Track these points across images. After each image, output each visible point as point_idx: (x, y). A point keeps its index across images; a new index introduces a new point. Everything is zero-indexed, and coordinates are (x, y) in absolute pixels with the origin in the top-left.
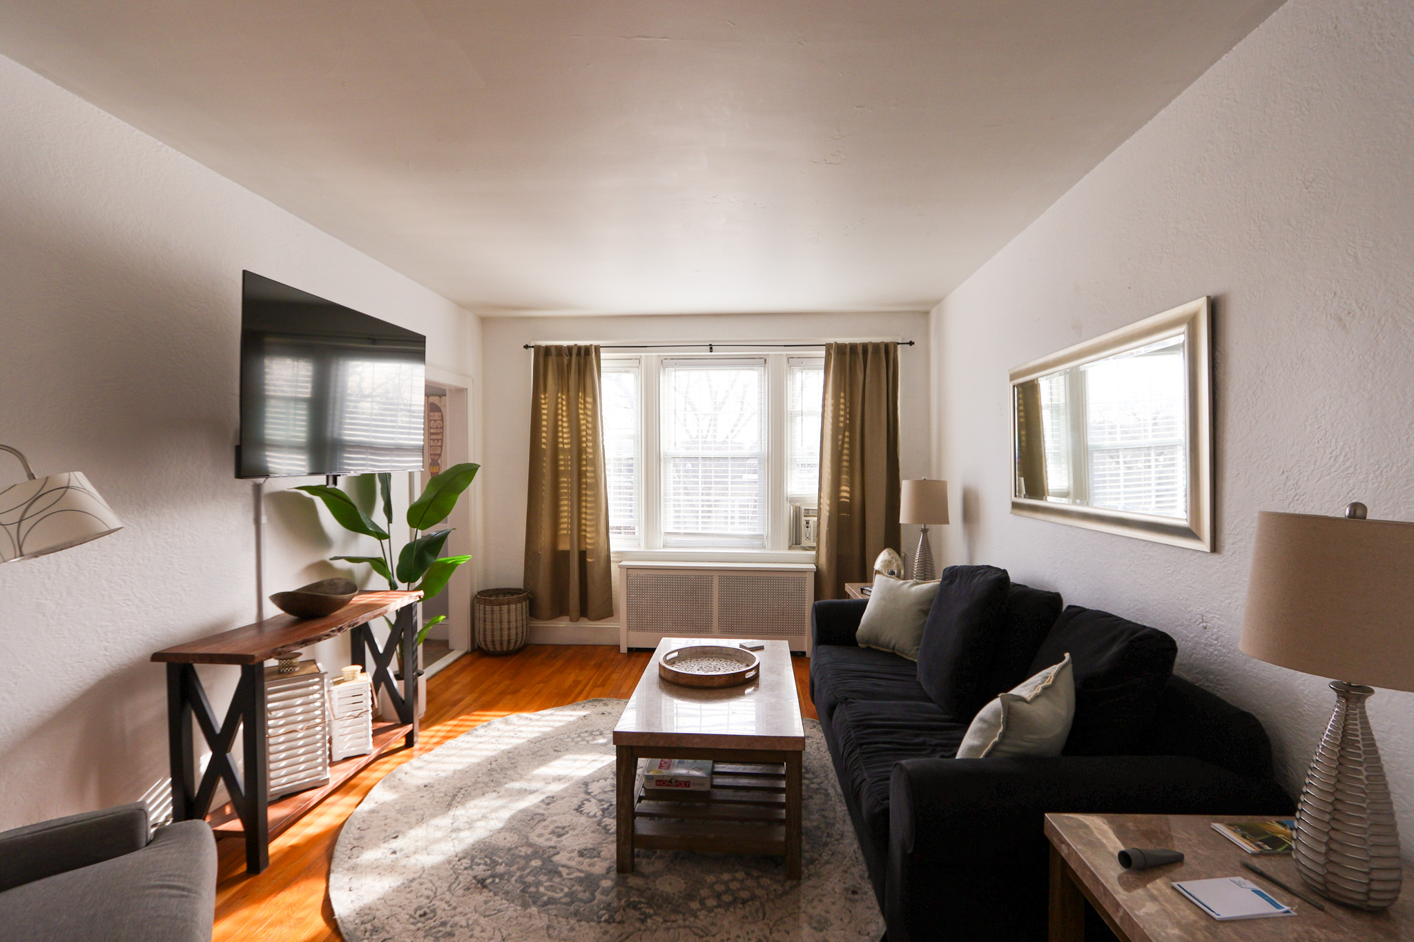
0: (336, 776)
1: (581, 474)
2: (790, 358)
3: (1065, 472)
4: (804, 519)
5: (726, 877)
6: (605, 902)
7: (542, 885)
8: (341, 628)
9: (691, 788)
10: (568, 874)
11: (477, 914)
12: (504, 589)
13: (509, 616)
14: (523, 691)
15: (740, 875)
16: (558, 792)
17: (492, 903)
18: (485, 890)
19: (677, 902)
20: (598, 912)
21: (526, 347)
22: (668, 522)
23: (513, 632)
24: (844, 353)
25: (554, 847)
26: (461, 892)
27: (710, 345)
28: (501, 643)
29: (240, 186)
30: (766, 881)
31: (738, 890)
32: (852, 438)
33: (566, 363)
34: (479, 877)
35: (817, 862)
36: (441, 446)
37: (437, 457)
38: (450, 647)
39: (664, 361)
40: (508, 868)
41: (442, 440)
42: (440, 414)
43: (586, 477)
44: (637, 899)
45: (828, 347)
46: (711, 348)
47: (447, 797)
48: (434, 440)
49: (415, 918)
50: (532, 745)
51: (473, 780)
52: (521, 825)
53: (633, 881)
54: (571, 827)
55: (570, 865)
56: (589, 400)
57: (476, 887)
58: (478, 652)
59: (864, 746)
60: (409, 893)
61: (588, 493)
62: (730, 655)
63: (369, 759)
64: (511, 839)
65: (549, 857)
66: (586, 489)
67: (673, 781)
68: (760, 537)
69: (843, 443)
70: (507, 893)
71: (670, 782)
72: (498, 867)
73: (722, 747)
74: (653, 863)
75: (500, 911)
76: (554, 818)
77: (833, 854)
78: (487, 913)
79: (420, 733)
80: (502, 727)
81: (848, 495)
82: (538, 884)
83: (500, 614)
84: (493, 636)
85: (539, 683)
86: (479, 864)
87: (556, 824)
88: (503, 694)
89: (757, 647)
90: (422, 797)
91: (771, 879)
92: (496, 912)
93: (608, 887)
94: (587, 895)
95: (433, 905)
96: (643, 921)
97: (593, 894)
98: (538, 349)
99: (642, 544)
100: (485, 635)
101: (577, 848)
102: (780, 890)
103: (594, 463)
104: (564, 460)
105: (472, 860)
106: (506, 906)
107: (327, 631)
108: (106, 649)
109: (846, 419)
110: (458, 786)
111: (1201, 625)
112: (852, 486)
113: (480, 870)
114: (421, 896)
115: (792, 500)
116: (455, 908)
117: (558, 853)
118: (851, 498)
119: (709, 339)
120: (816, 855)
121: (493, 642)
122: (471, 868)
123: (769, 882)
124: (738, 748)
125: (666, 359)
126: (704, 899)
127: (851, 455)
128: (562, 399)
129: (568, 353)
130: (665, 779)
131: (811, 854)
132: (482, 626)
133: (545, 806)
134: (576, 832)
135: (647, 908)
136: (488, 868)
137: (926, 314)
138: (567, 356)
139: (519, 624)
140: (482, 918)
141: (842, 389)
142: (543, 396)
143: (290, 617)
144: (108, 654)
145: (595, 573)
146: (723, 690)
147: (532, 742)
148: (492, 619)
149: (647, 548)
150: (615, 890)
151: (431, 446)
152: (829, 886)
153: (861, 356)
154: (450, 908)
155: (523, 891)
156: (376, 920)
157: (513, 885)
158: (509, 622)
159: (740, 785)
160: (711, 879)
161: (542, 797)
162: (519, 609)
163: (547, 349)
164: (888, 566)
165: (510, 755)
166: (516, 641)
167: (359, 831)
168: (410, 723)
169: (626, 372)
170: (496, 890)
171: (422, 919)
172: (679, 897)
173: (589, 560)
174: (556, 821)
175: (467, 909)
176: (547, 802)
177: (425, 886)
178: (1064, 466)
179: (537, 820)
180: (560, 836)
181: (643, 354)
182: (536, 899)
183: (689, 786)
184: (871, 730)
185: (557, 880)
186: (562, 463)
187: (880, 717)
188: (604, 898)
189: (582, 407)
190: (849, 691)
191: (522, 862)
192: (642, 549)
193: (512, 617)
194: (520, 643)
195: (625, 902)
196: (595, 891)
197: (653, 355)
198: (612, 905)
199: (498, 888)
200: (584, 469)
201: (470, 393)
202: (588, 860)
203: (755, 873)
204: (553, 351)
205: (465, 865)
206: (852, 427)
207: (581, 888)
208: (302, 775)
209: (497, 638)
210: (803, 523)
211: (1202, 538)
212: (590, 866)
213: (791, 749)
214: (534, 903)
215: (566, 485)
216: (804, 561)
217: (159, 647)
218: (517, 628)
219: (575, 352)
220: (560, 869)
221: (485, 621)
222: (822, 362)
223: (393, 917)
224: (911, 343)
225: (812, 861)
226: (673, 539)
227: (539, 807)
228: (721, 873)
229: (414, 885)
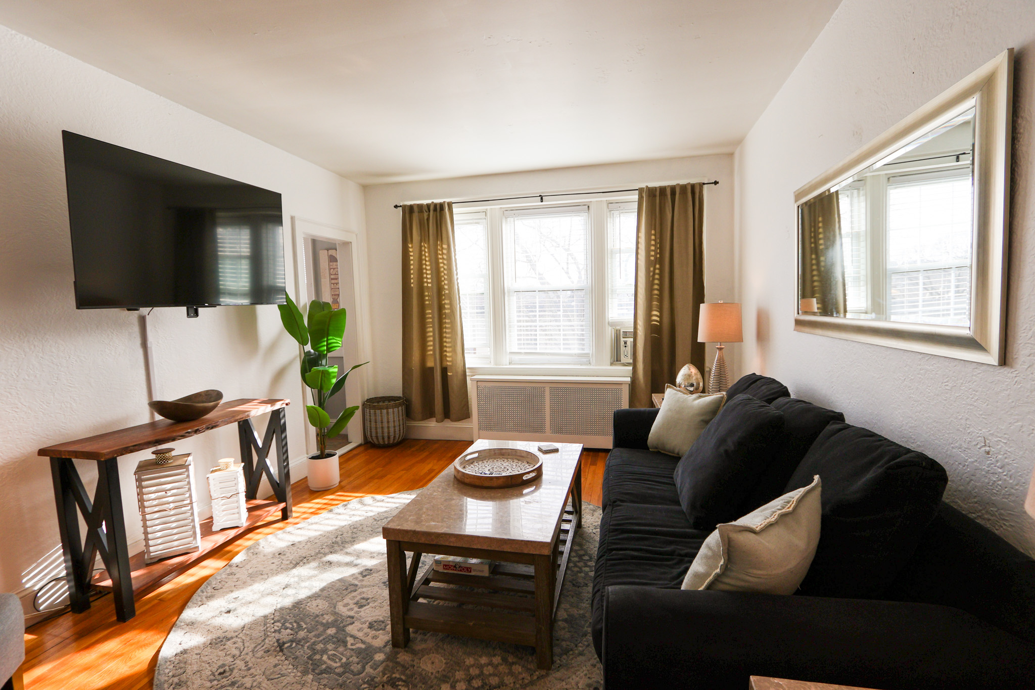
0: (205, 545)
1: (441, 307)
2: (611, 203)
3: (863, 294)
4: (622, 340)
5: (484, 660)
6: (370, 677)
7: (327, 654)
8: (198, 430)
9: (473, 573)
10: (352, 645)
11: (264, 677)
12: (389, 397)
13: (388, 418)
14: (389, 476)
15: (497, 660)
16: (374, 565)
17: (280, 666)
18: (281, 654)
19: (432, 682)
20: (361, 686)
21: (396, 207)
22: (513, 343)
23: (392, 430)
24: (655, 196)
25: (352, 617)
26: (260, 654)
27: (540, 196)
28: (383, 438)
30: (517, 668)
31: (490, 675)
32: (661, 269)
33: (426, 217)
34: (281, 641)
35: (571, 653)
36: (338, 288)
37: (336, 297)
38: (349, 441)
39: (505, 212)
40: (308, 634)
41: (338, 283)
43: (445, 309)
44: (397, 676)
45: (641, 191)
46: (542, 199)
47: (291, 564)
48: (334, 284)
49: (214, 676)
50: (375, 522)
51: (317, 551)
52: (336, 594)
53: (404, 657)
54: (373, 599)
55: (357, 636)
56: (445, 246)
57: (275, 651)
58: (369, 445)
59: (614, 552)
60: (222, 651)
61: (447, 321)
62: (523, 457)
63: (238, 531)
64: (321, 605)
65: (344, 626)
66: (445, 318)
67: (457, 566)
68: (586, 355)
69: (654, 274)
70: (296, 658)
71: (455, 567)
72: (300, 632)
73: (475, 547)
74: (426, 641)
75: (283, 675)
76: (364, 590)
78: (271, 677)
79: (294, 509)
80: (359, 506)
81: (658, 319)
82: (324, 651)
84: (377, 433)
85: (403, 470)
86: (286, 628)
87: (363, 596)
88: (372, 479)
89: (552, 450)
90: (273, 563)
91: (523, 666)
92: (279, 676)
93: (379, 661)
94: (359, 666)
95: (234, 664)
97: (364, 668)
98: (404, 207)
99: (493, 363)
100: (371, 432)
101: (370, 619)
102: (528, 679)
103: (450, 297)
104: (428, 296)
105: (283, 624)
106: (290, 671)
107: (183, 433)
109: (656, 253)
110: (304, 555)
111: (983, 449)
112: (661, 309)
113: (285, 635)
114: (229, 655)
115: (611, 324)
116: (249, 669)
117: (353, 623)
118: (661, 322)
119: (539, 191)
120: (572, 644)
121: (377, 437)
122: (279, 631)
123: (520, 670)
125: (507, 210)
126: (457, 681)
127: (661, 285)
128: (425, 247)
129: (427, 210)
130: (451, 564)
131: (569, 643)
132: (369, 425)
133: (361, 578)
134: (376, 604)
135: (403, 686)
136: (292, 632)
137: (731, 155)
138: (426, 212)
139: (397, 424)
140: (266, 680)
141: (653, 227)
142: (410, 246)
145: (454, 384)
147: (375, 520)
148: (376, 420)
149: (496, 365)
150: (384, 664)
151: (332, 289)
152: (574, 679)
153: (669, 196)
154: (245, 668)
155: (309, 658)
156: (184, 674)
157: (303, 652)
158: (388, 422)
160: (469, 661)
161: (361, 569)
162: (400, 411)
163: (411, 207)
164: (687, 379)
166: (395, 437)
167: (213, 590)
168: (284, 502)
169: (476, 223)
170: (289, 654)
171: (220, 677)
172: (436, 677)
173: (449, 374)
174: (364, 593)
175: (258, 671)
176: (364, 574)
177: (236, 645)
178: (863, 289)
179: (349, 590)
180: (361, 607)
181: (488, 207)
182: (316, 664)
183: (470, 572)
184: (626, 535)
185: (341, 649)
186: (427, 298)
188: (371, 670)
189: (441, 253)
190: (623, 493)
191: (321, 629)
192: (492, 366)
193: (390, 418)
194: (399, 438)
195: (388, 677)
196: (367, 663)
197: (496, 207)
198: (375, 679)
199: (291, 652)
200: (443, 302)
201: (354, 246)
202: (374, 632)
203: (511, 659)
204: (416, 209)
205: (276, 628)
206: (660, 261)
207: (357, 660)
209: (380, 434)
210: (622, 343)
211: (988, 351)
212: (373, 638)
213: (537, 552)
214: (313, 670)
215: (430, 316)
216: (622, 374)
218: (394, 427)
219: (432, 208)
220: (348, 639)
221: (370, 422)
222: (636, 205)
223: (199, 673)
224: (716, 183)
225: (566, 652)
226: (516, 358)
227: (356, 578)
228: (481, 656)
229: (228, 643)
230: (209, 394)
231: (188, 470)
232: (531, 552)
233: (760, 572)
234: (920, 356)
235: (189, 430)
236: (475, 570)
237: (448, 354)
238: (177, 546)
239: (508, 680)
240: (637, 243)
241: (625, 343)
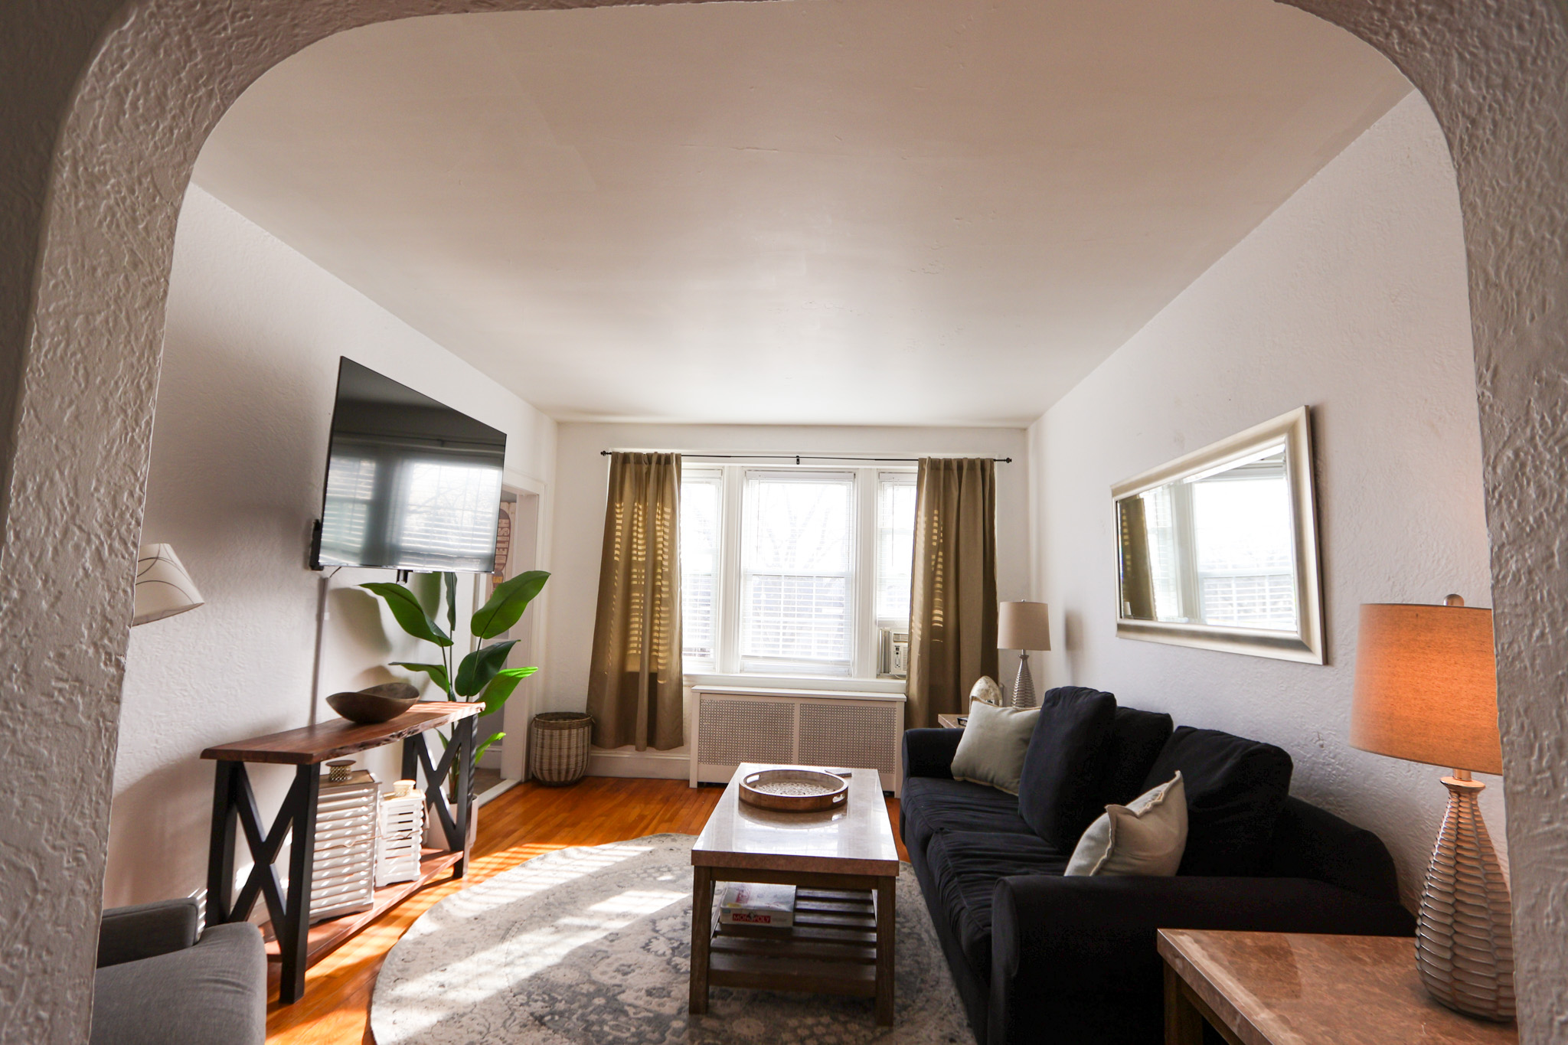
0: (381, 902)
1: (655, 590)
2: (881, 473)
3: (1174, 601)
4: (893, 645)
5: (810, 1021)
7: (607, 1024)
9: (773, 924)
10: (634, 1014)
12: (565, 713)
13: (569, 742)
14: (583, 824)
15: (826, 1019)
16: (623, 929)
18: (543, 1027)
21: (604, 453)
22: (747, 643)
23: (573, 760)
24: (938, 469)
25: (620, 986)
26: (516, 1029)
27: (797, 457)
28: (559, 773)
30: (854, 1027)
31: (824, 1035)
32: (946, 558)
33: (644, 470)
34: (537, 1014)
35: (910, 1008)
36: (507, 556)
38: (502, 779)
39: (748, 472)
40: (569, 1005)
41: (508, 549)
42: (507, 521)
43: (661, 592)
45: (921, 461)
46: (798, 460)
48: (499, 549)
50: (594, 880)
51: (529, 914)
52: (585, 962)
53: (707, 1023)
54: (637, 965)
55: (637, 1005)
56: (667, 510)
57: (533, 1024)
58: (533, 782)
61: (662, 609)
62: (815, 780)
63: (411, 887)
64: (570, 976)
65: (614, 996)
66: (659, 606)
67: (752, 915)
68: (845, 663)
69: (937, 563)
70: (567, 1031)
71: (749, 916)
72: (557, 1004)
73: (809, 870)
74: (729, 1005)
76: (619, 956)
77: (927, 1001)
79: (470, 865)
80: (561, 860)
81: (941, 619)
82: (602, 1023)
83: (560, 739)
84: (550, 764)
85: (599, 816)
86: (536, 1001)
87: (621, 962)
88: (560, 827)
89: (844, 775)
90: (472, 929)
91: (859, 1024)
93: (679, 1028)
94: (657, 1035)
97: (663, 1035)
98: (615, 455)
99: (718, 668)
100: (541, 763)
101: (645, 987)
102: (870, 1036)
103: (670, 576)
104: (637, 573)
105: (529, 995)
107: (387, 736)
108: (157, 741)
109: (939, 538)
110: (512, 919)
111: (1318, 743)
112: (945, 609)
113: (538, 1007)
114: (473, 1031)
115: (881, 624)
117: (624, 992)
118: (945, 623)
119: (795, 451)
120: (909, 1001)
121: (550, 770)
122: (527, 1004)
123: (857, 1027)
124: (826, 871)
125: (750, 470)
127: (945, 577)
128: (639, 509)
129: (646, 460)
130: (744, 912)
131: (904, 1000)
132: (538, 753)
133: (608, 943)
134: (643, 971)
136: (546, 1004)
137: (1025, 430)
138: (646, 463)
139: (580, 752)
141: (936, 506)
142: (618, 505)
143: (346, 721)
144: (158, 747)
145: (666, 696)
146: (808, 815)
147: (593, 877)
148: (551, 744)
149: (723, 672)
150: (687, 1031)
152: (924, 1034)
153: (956, 472)
155: (585, 1029)
157: (574, 1023)
158: (569, 748)
160: (793, 1022)
161: (605, 934)
162: (581, 735)
163: (626, 457)
164: (985, 695)
165: (570, 889)
166: (575, 771)
167: (403, 963)
168: (460, 851)
169: (707, 483)
170: (557, 1028)
173: (660, 682)
174: (621, 959)
176: (610, 938)
177: (477, 1021)
178: (1173, 594)
179: (599, 958)
180: (625, 974)
181: (726, 465)
185: (623, 1019)
186: (635, 576)
187: (979, 847)
188: (674, 1038)
189: (660, 517)
190: (945, 822)
191: (585, 1000)
192: (719, 673)
193: (572, 742)
194: (580, 774)
196: (665, 1032)
197: (737, 465)
199: (558, 1025)
200: (659, 583)
201: (542, 499)
202: (657, 1000)
203: (842, 1018)
204: (632, 459)
205: (521, 1001)
206: (944, 547)
207: (650, 1029)
208: (344, 897)
209: (555, 767)
210: (893, 649)
211: (1312, 649)
212: (659, 1005)
213: (883, 872)
215: (638, 601)
216: (893, 690)
217: (210, 744)
218: (577, 756)
219: (654, 460)
220: (627, 1008)
221: (542, 747)
222: (915, 478)
224: (1008, 460)
225: (905, 1008)
226: (751, 663)
227: (602, 943)
228: (804, 1017)
229: (464, 1019)
231: (376, 790)
233: (1144, 854)
234: (1256, 660)
236: (775, 920)
237: (660, 655)
238: (345, 901)
239: (846, 1038)
240: (916, 523)
241: (897, 649)
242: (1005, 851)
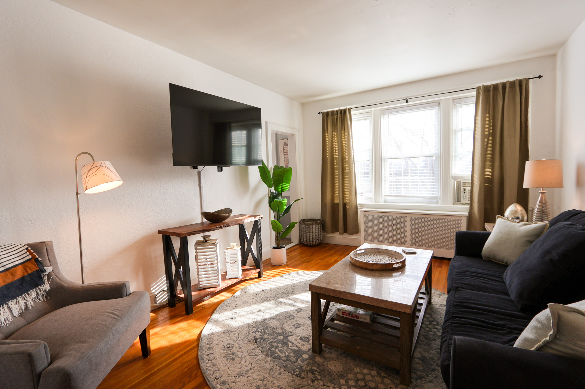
0: (223, 285)
1: (343, 169)
2: (454, 99)
4: (462, 188)
5: (366, 371)
6: (300, 366)
7: (278, 349)
9: (360, 320)
10: (291, 347)
11: (247, 354)
12: (313, 219)
13: (312, 230)
14: (312, 262)
15: (374, 373)
17: (255, 350)
18: (255, 344)
19: (334, 376)
20: (295, 369)
21: (319, 113)
22: (386, 189)
23: (314, 237)
24: (489, 91)
25: (292, 332)
26: (246, 342)
27: (406, 99)
28: (310, 241)
29: (186, 57)
30: (387, 381)
31: (370, 381)
32: (494, 141)
33: (335, 118)
34: (256, 338)
35: (424, 379)
37: (287, 163)
38: (292, 241)
39: (383, 111)
40: (269, 336)
43: (346, 169)
44: (315, 369)
45: (478, 89)
46: (407, 101)
47: (262, 300)
48: (286, 157)
49: (225, 348)
50: (305, 285)
51: (275, 295)
52: (283, 319)
53: (318, 359)
54: (303, 325)
55: (294, 343)
56: (346, 134)
57: (253, 342)
58: (302, 244)
59: (457, 319)
60: (229, 336)
61: (347, 176)
63: (238, 280)
64: (276, 323)
65: (287, 336)
66: (346, 175)
68: (436, 198)
69: (488, 143)
70: (263, 348)
71: (349, 314)
72: (265, 335)
74: (331, 353)
75: (256, 355)
76: (298, 319)
77: (436, 377)
78: (251, 354)
80: (296, 275)
81: (490, 174)
82: (277, 347)
84: (306, 238)
85: (320, 259)
86: (259, 332)
87: (297, 322)
88: (303, 262)
89: (412, 252)
90: (253, 298)
91: (391, 380)
92: (255, 355)
93: (305, 358)
94: (295, 359)
95: (234, 344)
96: (313, 381)
97: (297, 360)
98: (323, 113)
99: (373, 201)
100: (304, 238)
101: (301, 335)
103: (349, 163)
104: (336, 162)
105: (257, 329)
106: (260, 353)
108: (143, 228)
109: (490, 130)
110: (268, 297)
112: (492, 167)
113: (258, 335)
114: (232, 339)
115: (455, 178)
116: (241, 348)
117: (292, 335)
118: (492, 176)
120: (425, 374)
121: (306, 240)
122: (255, 332)
123: (389, 382)
125: (384, 110)
126: (349, 380)
127: (493, 151)
128: (335, 135)
129: (336, 114)
130: (347, 312)
131: (422, 373)
132: (302, 234)
133: (297, 313)
134: (304, 328)
135: (318, 375)
136: (261, 334)
137: (554, 56)
138: (336, 115)
139: (317, 234)
140: (248, 356)
141: (487, 112)
142: (327, 134)
144: (144, 229)
145: (350, 213)
147: (305, 284)
148: (306, 231)
149: (376, 203)
150: (308, 361)
153: (501, 90)
154: (239, 347)
155: (269, 349)
156: (212, 344)
157: (267, 345)
158: (313, 233)
159: (387, 324)
160: (357, 370)
161: (297, 308)
162: (319, 227)
163: (327, 113)
164: (514, 214)
165: (294, 288)
166: (316, 241)
167: (226, 307)
168: (259, 269)
169: (365, 119)
170: (260, 345)
171: (227, 349)
172: (337, 374)
173: (347, 207)
174: (298, 320)
175: (245, 350)
176: (298, 311)
177: (235, 335)
179: (290, 318)
180: (296, 328)
181: (373, 109)
182: (273, 353)
183: (358, 318)
184: (466, 310)
185: (285, 348)
186: (335, 164)
188: (301, 362)
189: (344, 137)
190: (463, 284)
191: (276, 335)
192: (373, 203)
193: (314, 231)
194: (318, 242)
195: (310, 368)
196: (299, 358)
197: (377, 108)
198: (303, 368)
199: (260, 344)
200: (345, 166)
201: (297, 136)
202: (303, 342)
203: (383, 374)
204: (330, 113)
205: (254, 330)
206: (493, 135)
207: (294, 355)
208: (211, 282)
209: (308, 239)
210: (462, 190)
212: (302, 345)
213: (403, 311)
214: (271, 356)
215: (337, 174)
216: (462, 210)
217: (161, 228)
218: (316, 235)
219: (339, 112)
220: (289, 343)
221: (303, 232)
222: (474, 99)
223: (218, 345)
224: (540, 77)
225: (421, 378)
226: (388, 199)
227: (294, 312)
228: (364, 369)
229: (232, 333)
230: (226, 211)
231: (216, 246)
232: (398, 310)
235: (217, 227)
236: (361, 318)
237: (347, 196)
238: (211, 283)
239: (381, 386)
240: (475, 123)
241: (464, 190)
242: (494, 307)
